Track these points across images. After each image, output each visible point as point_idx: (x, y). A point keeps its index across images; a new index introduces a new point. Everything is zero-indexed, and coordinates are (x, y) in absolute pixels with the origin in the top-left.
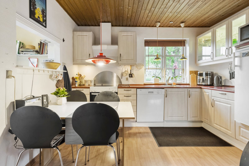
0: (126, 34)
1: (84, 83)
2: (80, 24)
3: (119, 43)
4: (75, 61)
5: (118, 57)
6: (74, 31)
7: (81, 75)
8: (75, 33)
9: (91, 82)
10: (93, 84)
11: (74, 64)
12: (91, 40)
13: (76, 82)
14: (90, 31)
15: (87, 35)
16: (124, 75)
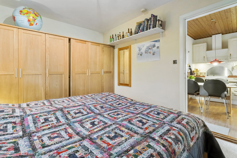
0: (235, 40)
1: (199, 74)
2: (196, 38)
3: (229, 46)
4: (194, 61)
5: (228, 56)
6: (193, 44)
7: (197, 70)
8: (194, 45)
9: (205, 73)
10: (206, 75)
11: (193, 63)
12: (205, 48)
13: (195, 73)
14: (204, 43)
15: (202, 46)
16: (234, 69)
